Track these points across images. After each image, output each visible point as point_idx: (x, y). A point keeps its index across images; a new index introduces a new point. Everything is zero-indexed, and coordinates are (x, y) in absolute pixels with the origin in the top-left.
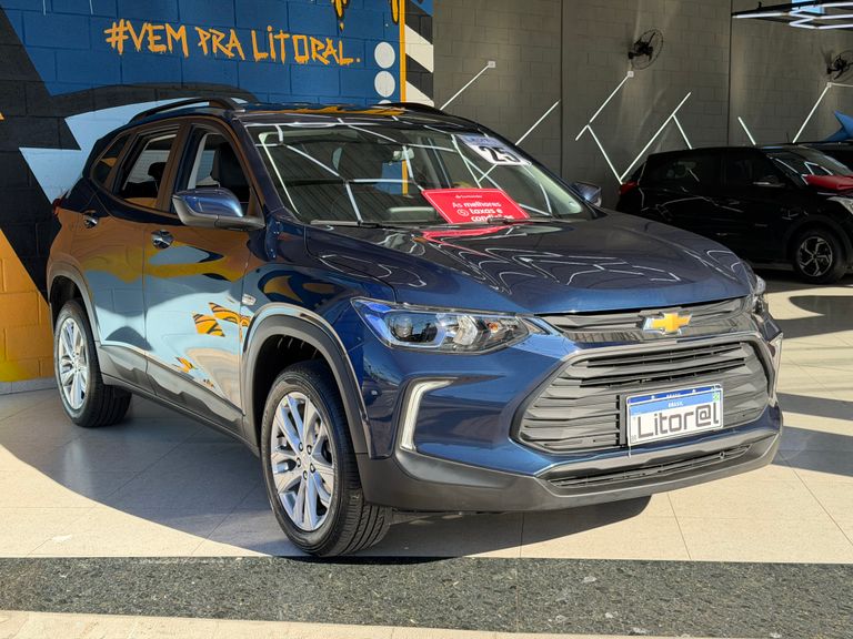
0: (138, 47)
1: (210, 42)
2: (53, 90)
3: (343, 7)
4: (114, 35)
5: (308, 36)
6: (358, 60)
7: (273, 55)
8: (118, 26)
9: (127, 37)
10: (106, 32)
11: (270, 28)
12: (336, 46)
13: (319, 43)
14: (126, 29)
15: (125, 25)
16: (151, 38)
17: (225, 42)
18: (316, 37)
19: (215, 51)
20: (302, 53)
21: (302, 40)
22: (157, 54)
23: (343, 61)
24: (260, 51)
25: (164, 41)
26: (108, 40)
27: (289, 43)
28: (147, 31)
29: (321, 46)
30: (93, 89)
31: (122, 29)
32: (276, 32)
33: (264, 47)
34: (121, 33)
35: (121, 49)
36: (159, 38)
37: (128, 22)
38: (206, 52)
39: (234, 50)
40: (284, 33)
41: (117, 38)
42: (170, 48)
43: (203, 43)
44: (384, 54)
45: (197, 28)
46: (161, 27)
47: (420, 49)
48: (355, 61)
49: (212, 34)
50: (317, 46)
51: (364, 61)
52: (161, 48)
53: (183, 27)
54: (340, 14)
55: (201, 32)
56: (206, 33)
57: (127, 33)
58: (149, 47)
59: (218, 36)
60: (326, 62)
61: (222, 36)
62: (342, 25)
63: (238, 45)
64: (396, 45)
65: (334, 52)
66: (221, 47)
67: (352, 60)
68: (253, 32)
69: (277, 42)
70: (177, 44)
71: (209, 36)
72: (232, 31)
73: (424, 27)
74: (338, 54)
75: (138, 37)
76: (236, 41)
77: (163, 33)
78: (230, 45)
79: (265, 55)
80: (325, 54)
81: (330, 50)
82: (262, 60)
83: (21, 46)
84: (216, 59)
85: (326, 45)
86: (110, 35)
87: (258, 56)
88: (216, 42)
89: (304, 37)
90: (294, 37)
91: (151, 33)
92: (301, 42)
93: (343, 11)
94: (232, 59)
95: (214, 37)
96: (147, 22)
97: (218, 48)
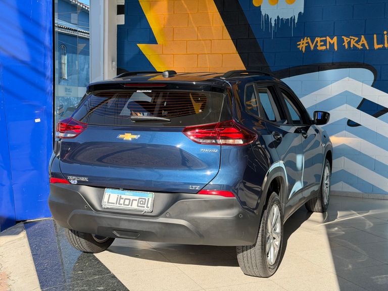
0: (312, 48)
1: (349, 43)
2: (273, 69)
4: (301, 44)
7: (386, 46)
8: (303, 40)
9: (307, 45)
10: (298, 43)
14: (307, 41)
15: (307, 39)
16: (319, 44)
17: (357, 42)
19: (352, 46)
22: (321, 51)
24: (378, 44)
25: (325, 45)
26: (298, 47)
28: (317, 42)
30: (289, 68)
31: (305, 41)
33: (381, 42)
34: (305, 43)
35: (304, 50)
36: (323, 43)
37: (308, 38)
38: (346, 47)
39: (363, 45)
41: (302, 46)
42: (328, 47)
43: (346, 43)
45: (343, 37)
46: (325, 38)
49: (351, 39)
52: (324, 48)
53: (335, 38)
55: (345, 38)
56: (347, 39)
57: (308, 43)
58: (318, 48)
59: (354, 39)
61: (357, 39)
63: (365, 42)
66: (356, 44)
68: (375, 36)
70: (332, 45)
71: (349, 39)
72: (363, 36)
75: (312, 44)
76: (364, 40)
77: (325, 41)
78: (361, 43)
79: (381, 46)
82: (379, 49)
83: (262, 52)
84: (353, 50)
86: (300, 44)
87: (376, 47)
88: (353, 42)
91: (319, 42)
94: (361, 49)
95: (352, 40)
96: (318, 37)
97: (354, 45)
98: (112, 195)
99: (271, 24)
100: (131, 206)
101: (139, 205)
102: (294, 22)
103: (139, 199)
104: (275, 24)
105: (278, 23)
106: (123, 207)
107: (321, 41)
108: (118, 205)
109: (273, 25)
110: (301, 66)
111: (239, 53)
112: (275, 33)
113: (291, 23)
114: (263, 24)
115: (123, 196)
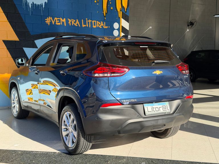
0: (53, 23)
1: (71, 22)
2: (32, 34)
3: (106, 14)
4: (47, 20)
5: (96, 21)
6: (109, 27)
7: (87, 26)
8: (48, 18)
9: (50, 21)
10: (45, 20)
11: (87, 19)
12: (103, 23)
13: (99, 23)
14: (50, 19)
15: (50, 18)
16: (57, 21)
17: (75, 22)
18: (98, 21)
19: (72, 24)
20: (95, 25)
21: (95, 22)
22: (58, 25)
23: (105, 27)
25: (60, 22)
26: (46, 22)
27: (91, 23)
29: (100, 23)
30: (42, 34)
31: (49, 19)
32: (88, 20)
33: (85, 24)
34: (49, 20)
35: (49, 24)
36: (59, 21)
37: (51, 17)
38: (70, 25)
39: (77, 24)
40: (90, 20)
41: (48, 21)
42: (61, 24)
43: (70, 23)
44: (116, 25)
45: (68, 19)
46: (59, 19)
47: (125, 24)
48: (108, 27)
49: (72, 20)
50: (98, 23)
51: (111, 27)
52: (59, 24)
53: (65, 19)
54: (105, 15)
55: (69, 20)
57: (51, 20)
58: (56, 23)
59: (73, 21)
60: (101, 27)
61: (75, 21)
62: (105, 18)
63: (78, 23)
64: (119, 23)
65: (103, 25)
66: (74, 24)
67: (107, 27)
68: (82, 20)
69: (88, 22)
70: (63, 23)
71: (71, 21)
72: (77, 20)
73: (126, 18)
74: (104, 25)
75: (53, 21)
76: (78, 22)
77: (60, 20)
78: (76, 23)
79: (85, 26)
80: (101, 25)
81: (102, 24)
83: (24, 23)
85: (101, 23)
86: (46, 20)
87: (83, 26)
88: (73, 22)
89: (95, 21)
90: (93, 21)
91: (57, 20)
92: (94, 22)
93: (106, 15)
94: (77, 26)
95: (72, 21)
96: (56, 17)
97: (73, 24)
98: (148, 107)
99: (29, 6)
100: (160, 111)
101: (164, 109)
102: (42, 7)
103: (162, 106)
104: (31, 6)
105: (33, 6)
106: (156, 112)
107: (58, 20)
108: (153, 112)
109: (30, 7)
110: (48, 33)
111: (9, 22)
112: (32, 12)
113: (41, 7)
114: (24, 5)
115: (154, 107)
